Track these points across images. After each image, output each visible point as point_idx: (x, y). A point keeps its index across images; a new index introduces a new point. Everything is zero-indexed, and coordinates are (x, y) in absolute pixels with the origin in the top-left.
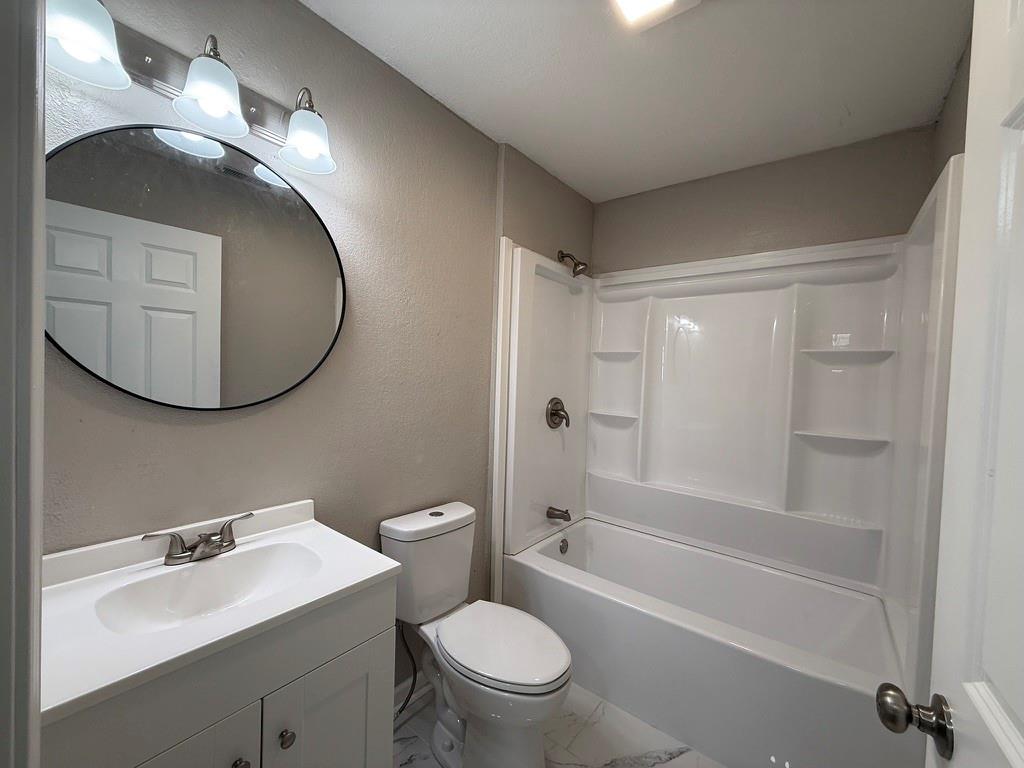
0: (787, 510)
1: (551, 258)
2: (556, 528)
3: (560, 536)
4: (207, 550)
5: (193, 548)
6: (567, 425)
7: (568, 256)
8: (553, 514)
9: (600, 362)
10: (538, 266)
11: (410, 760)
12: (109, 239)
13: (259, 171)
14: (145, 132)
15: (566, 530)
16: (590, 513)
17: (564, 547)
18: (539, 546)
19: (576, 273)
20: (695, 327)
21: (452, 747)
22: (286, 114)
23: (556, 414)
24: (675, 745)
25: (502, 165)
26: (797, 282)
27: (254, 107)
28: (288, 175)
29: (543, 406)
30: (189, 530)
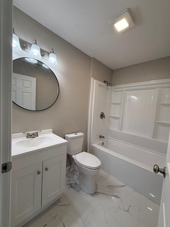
0: (153, 138)
1: (102, 82)
2: (101, 140)
3: (102, 141)
4: (34, 136)
5: (31, 136)
6: (105, 118)
7: (106, 82)
8: (100, 137)
9: (113, 105)
10: (99, 84)
11: (69, 181)
12: (16, 78)
13: (43, 65)
14: (24, 59)
15: (104, 140)
16: (109, 137)
17: (103, 144)
18: (97, 143)
19: (108, 86)
20: (135, 98)
21: (77, 179)
22: (49, 54)
23: (102, 116)
24: (123, 184)
25: (92, 62)
26: (159, 88)
27: (43, 53)
28: (49, 66)
29: (100, 114)
30: (31, 132)
